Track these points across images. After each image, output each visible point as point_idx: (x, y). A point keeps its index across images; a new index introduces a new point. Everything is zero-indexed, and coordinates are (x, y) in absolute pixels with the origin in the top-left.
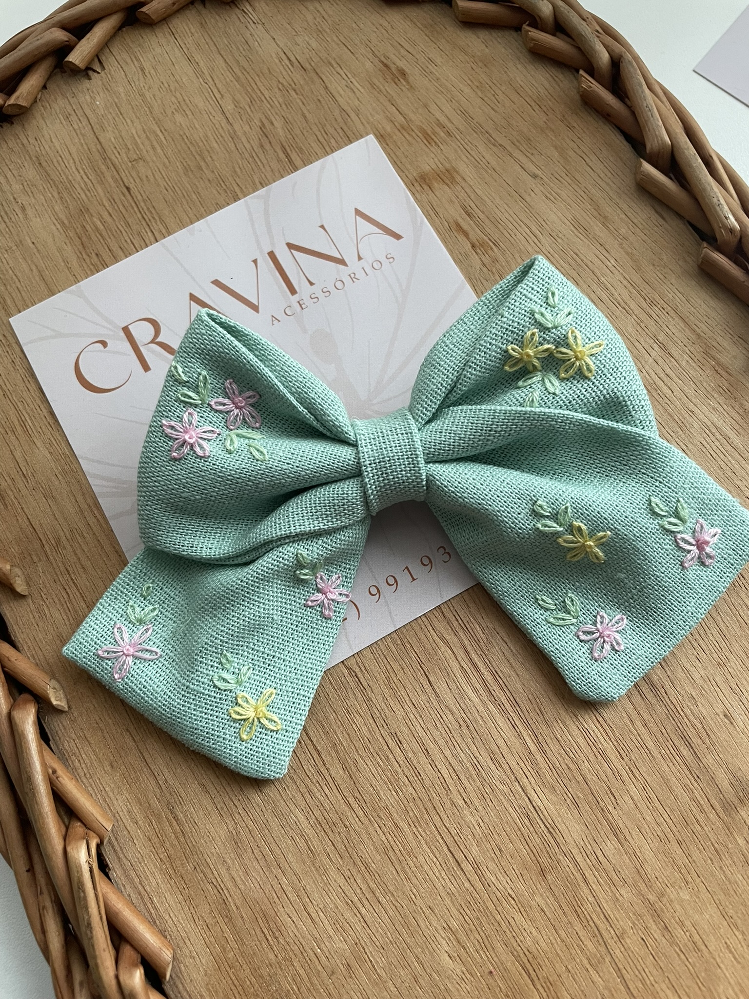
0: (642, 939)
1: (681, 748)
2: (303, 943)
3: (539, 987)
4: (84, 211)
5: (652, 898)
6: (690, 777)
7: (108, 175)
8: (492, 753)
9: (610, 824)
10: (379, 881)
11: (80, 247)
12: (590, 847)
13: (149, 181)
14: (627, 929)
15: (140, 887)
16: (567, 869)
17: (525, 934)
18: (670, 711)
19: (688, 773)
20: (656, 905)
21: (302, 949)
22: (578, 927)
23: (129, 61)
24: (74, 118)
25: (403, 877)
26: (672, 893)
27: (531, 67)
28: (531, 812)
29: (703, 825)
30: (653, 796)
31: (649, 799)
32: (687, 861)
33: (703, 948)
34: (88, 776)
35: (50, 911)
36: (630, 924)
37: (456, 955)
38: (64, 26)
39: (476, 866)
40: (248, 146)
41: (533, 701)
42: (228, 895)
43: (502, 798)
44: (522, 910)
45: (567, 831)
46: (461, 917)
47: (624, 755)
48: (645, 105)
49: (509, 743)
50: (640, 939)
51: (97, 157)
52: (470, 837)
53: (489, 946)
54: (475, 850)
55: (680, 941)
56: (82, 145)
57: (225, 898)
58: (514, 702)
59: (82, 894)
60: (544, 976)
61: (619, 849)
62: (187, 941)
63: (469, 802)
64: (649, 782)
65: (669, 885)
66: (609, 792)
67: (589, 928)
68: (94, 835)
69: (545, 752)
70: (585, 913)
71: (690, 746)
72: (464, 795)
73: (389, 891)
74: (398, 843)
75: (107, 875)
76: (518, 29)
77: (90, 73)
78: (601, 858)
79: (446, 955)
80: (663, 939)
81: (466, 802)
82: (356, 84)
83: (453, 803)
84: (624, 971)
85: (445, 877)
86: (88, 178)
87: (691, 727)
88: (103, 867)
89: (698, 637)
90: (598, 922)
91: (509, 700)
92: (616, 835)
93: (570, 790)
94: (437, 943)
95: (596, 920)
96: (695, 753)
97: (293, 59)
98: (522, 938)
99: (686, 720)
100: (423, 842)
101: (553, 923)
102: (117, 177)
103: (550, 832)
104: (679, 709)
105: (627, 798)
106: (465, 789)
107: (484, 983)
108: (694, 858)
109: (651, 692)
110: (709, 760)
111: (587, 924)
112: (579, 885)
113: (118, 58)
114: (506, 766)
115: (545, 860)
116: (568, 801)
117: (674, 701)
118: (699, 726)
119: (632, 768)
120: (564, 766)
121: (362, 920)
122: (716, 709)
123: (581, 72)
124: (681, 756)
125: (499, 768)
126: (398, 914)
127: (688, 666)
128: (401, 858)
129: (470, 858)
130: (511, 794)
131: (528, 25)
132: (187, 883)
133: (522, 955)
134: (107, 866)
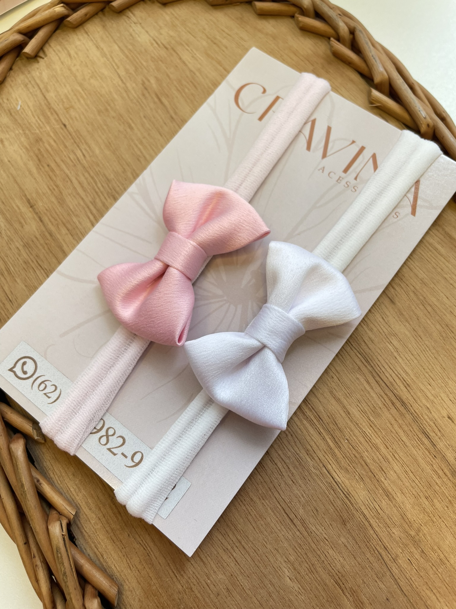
0: (409, 559)
1: (423, 440)
2: (199, 577)
3: (347, 594)
4: (38, 140)
5: (413, 533)
6: (430, 456)
7: (52, 118)
8: (308, 450)
9: (383, 489)
10: (243, 535)
11: (38, 162)
12: (372, 505)
13: (77, 120)
14: (399, 553)
15: (95, 549)
16: (359, 519)
17: (336, 562)
18: (415, 417)
19: (428, 454)
20: (416, 537)
21: (198, 581)
22: (368, 555)
23: (61, 50)
24: (30, 86)
25: (258, 531)
26: (425, 529)
27: (302, 39)
28: (334, 485)
29: (440, 485)
30: (408, 469)
31: (406, 472)
32: (433, 509)
33: (447, 562)
34: (59, 482)
35: (41, 569)
36: (401, 551)
37: (294, 578)
38: (20, 32)
39: (303, 522)
40: (135, 96)
41: (330, 417)
42: (150, 550)
43: (316, 478)
44: (333, 547)
45: (357, 496)
46: (295, 554)
47: (388, 446)
48: (371, 55)
49: (317, 444)
50: (407, 559)
51: (45, 107)
52: (297, 503)
53: (314, 571)
54: (301, 511)
55: (432, 559)
56: (35, 101)
57: (148, 552)
58: (319, 418)
59: (59, 555)
60: (350, 587)
61: (390, 505)
62: (126, 581)
63: (295, 482)
64: (405, 461)
65: (422, 524)
66: (381, 470)
67: (375, 555)
68: (65, 518)
69: (340, 447)
70: (372, 545)
71: (428, 437)
72: (292, 478)
73: (250, 540)
74: (253, 510)
75: (74, 543)
76: (293, 17)
77: (39, 59)
78: (379, 511)
79: (288, 578)
80: (421, 558)
81: (293, 482)
82: (198, 55)
83: (286, 483)
84: (399, 580)
85: (284, 530)
86: (40, 120)
87: (428, 426)
88: (72, 538)
89: (428, 371)
90: (381, 551)
91: (315, 417)
92: (388, 496)
93: (357, 470)
94: (282, 571)
95: (379, 549)
96: (432, 442)
97: (159, 43)
98: (334, 565)
99: (425, 422)
100: (269, 509)
101: (353, 553)
102: (58, 118)
103: (347, 497)
104: (420, 415)
105: (392, 473)
106: (292, 474)
107: (312, 594)
108: (437, 507)
109: (402, 407)
110: (441, 445)
111: (373, 553)
112: (367, 528)
113: (55, 49)
114: (316, 458)
115: (345, 516)
116: (357, 477)
117: (417, 411)
118: (433, 424)
119: (394, 454)
120: (352, 456)
121: (234, 560)
122: (443, 414)
123: (332, 39)
124: (423, 444)
125: (312, 459)
126: (256, 555)
127: (423, 388)
128: (256, 519)
129: (299, 517)
130: (321, 475)
131: (298, 14)
132: (124, 544)
133: (335, 575)
134: (74, 537)
